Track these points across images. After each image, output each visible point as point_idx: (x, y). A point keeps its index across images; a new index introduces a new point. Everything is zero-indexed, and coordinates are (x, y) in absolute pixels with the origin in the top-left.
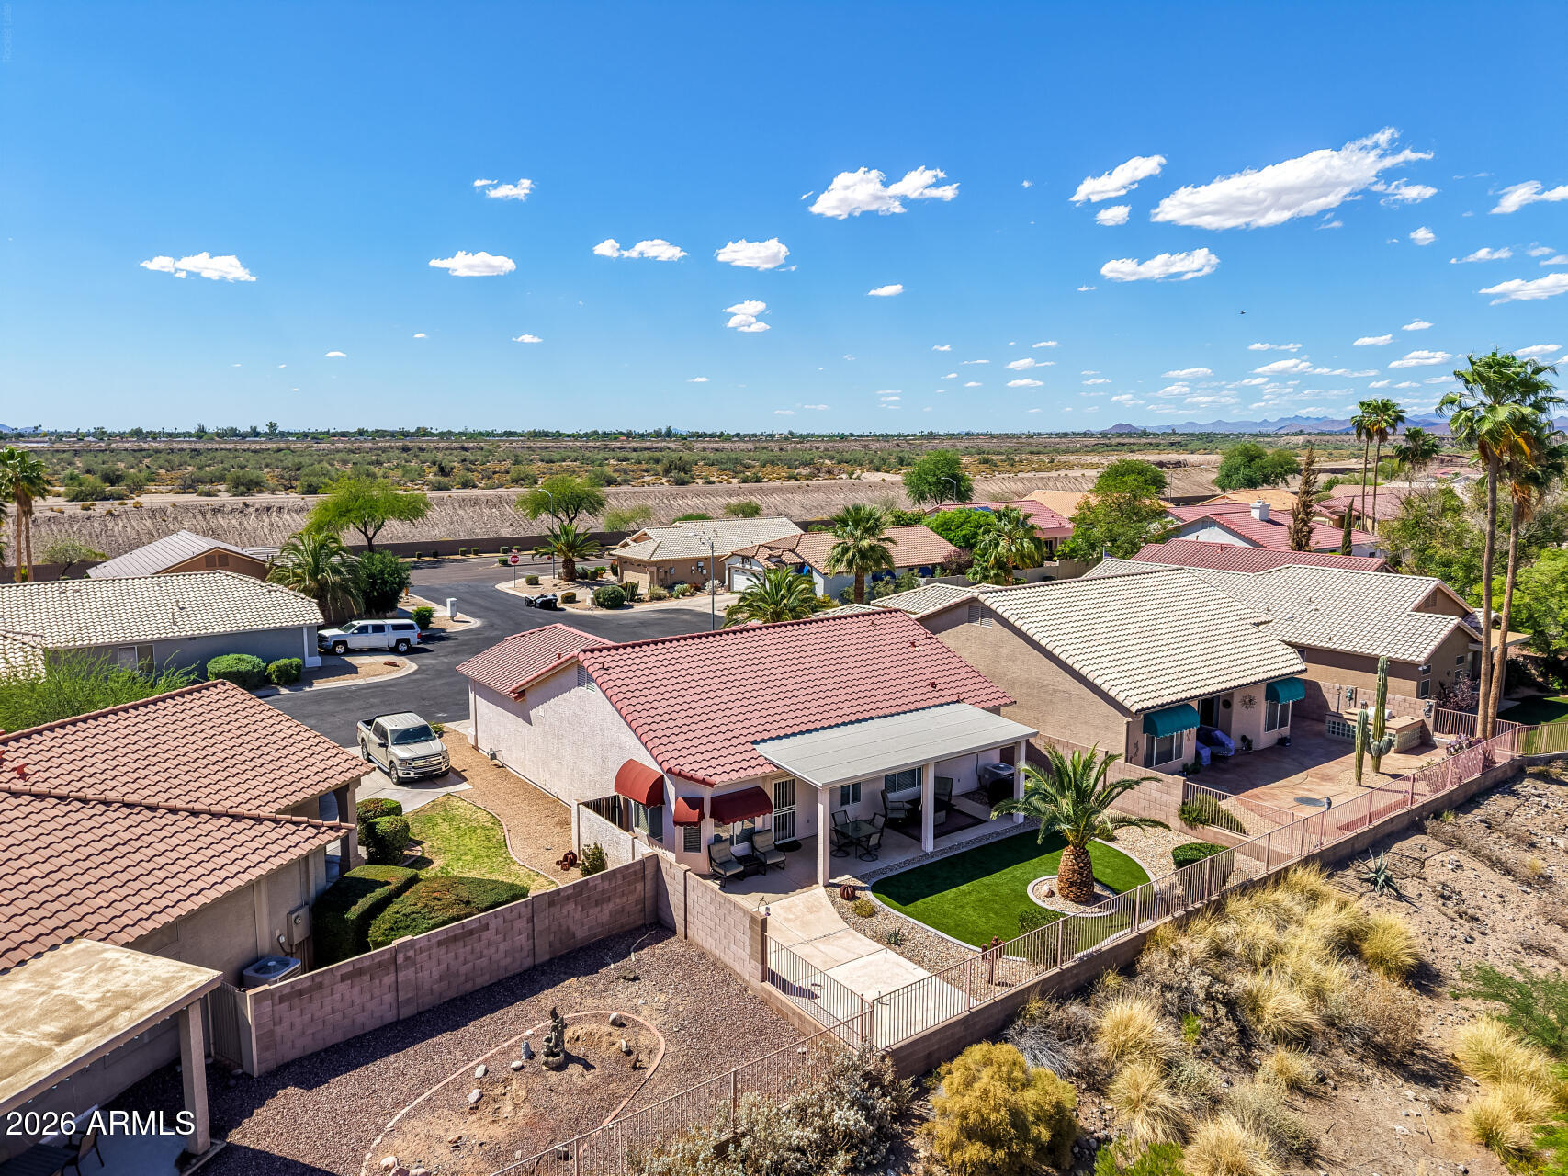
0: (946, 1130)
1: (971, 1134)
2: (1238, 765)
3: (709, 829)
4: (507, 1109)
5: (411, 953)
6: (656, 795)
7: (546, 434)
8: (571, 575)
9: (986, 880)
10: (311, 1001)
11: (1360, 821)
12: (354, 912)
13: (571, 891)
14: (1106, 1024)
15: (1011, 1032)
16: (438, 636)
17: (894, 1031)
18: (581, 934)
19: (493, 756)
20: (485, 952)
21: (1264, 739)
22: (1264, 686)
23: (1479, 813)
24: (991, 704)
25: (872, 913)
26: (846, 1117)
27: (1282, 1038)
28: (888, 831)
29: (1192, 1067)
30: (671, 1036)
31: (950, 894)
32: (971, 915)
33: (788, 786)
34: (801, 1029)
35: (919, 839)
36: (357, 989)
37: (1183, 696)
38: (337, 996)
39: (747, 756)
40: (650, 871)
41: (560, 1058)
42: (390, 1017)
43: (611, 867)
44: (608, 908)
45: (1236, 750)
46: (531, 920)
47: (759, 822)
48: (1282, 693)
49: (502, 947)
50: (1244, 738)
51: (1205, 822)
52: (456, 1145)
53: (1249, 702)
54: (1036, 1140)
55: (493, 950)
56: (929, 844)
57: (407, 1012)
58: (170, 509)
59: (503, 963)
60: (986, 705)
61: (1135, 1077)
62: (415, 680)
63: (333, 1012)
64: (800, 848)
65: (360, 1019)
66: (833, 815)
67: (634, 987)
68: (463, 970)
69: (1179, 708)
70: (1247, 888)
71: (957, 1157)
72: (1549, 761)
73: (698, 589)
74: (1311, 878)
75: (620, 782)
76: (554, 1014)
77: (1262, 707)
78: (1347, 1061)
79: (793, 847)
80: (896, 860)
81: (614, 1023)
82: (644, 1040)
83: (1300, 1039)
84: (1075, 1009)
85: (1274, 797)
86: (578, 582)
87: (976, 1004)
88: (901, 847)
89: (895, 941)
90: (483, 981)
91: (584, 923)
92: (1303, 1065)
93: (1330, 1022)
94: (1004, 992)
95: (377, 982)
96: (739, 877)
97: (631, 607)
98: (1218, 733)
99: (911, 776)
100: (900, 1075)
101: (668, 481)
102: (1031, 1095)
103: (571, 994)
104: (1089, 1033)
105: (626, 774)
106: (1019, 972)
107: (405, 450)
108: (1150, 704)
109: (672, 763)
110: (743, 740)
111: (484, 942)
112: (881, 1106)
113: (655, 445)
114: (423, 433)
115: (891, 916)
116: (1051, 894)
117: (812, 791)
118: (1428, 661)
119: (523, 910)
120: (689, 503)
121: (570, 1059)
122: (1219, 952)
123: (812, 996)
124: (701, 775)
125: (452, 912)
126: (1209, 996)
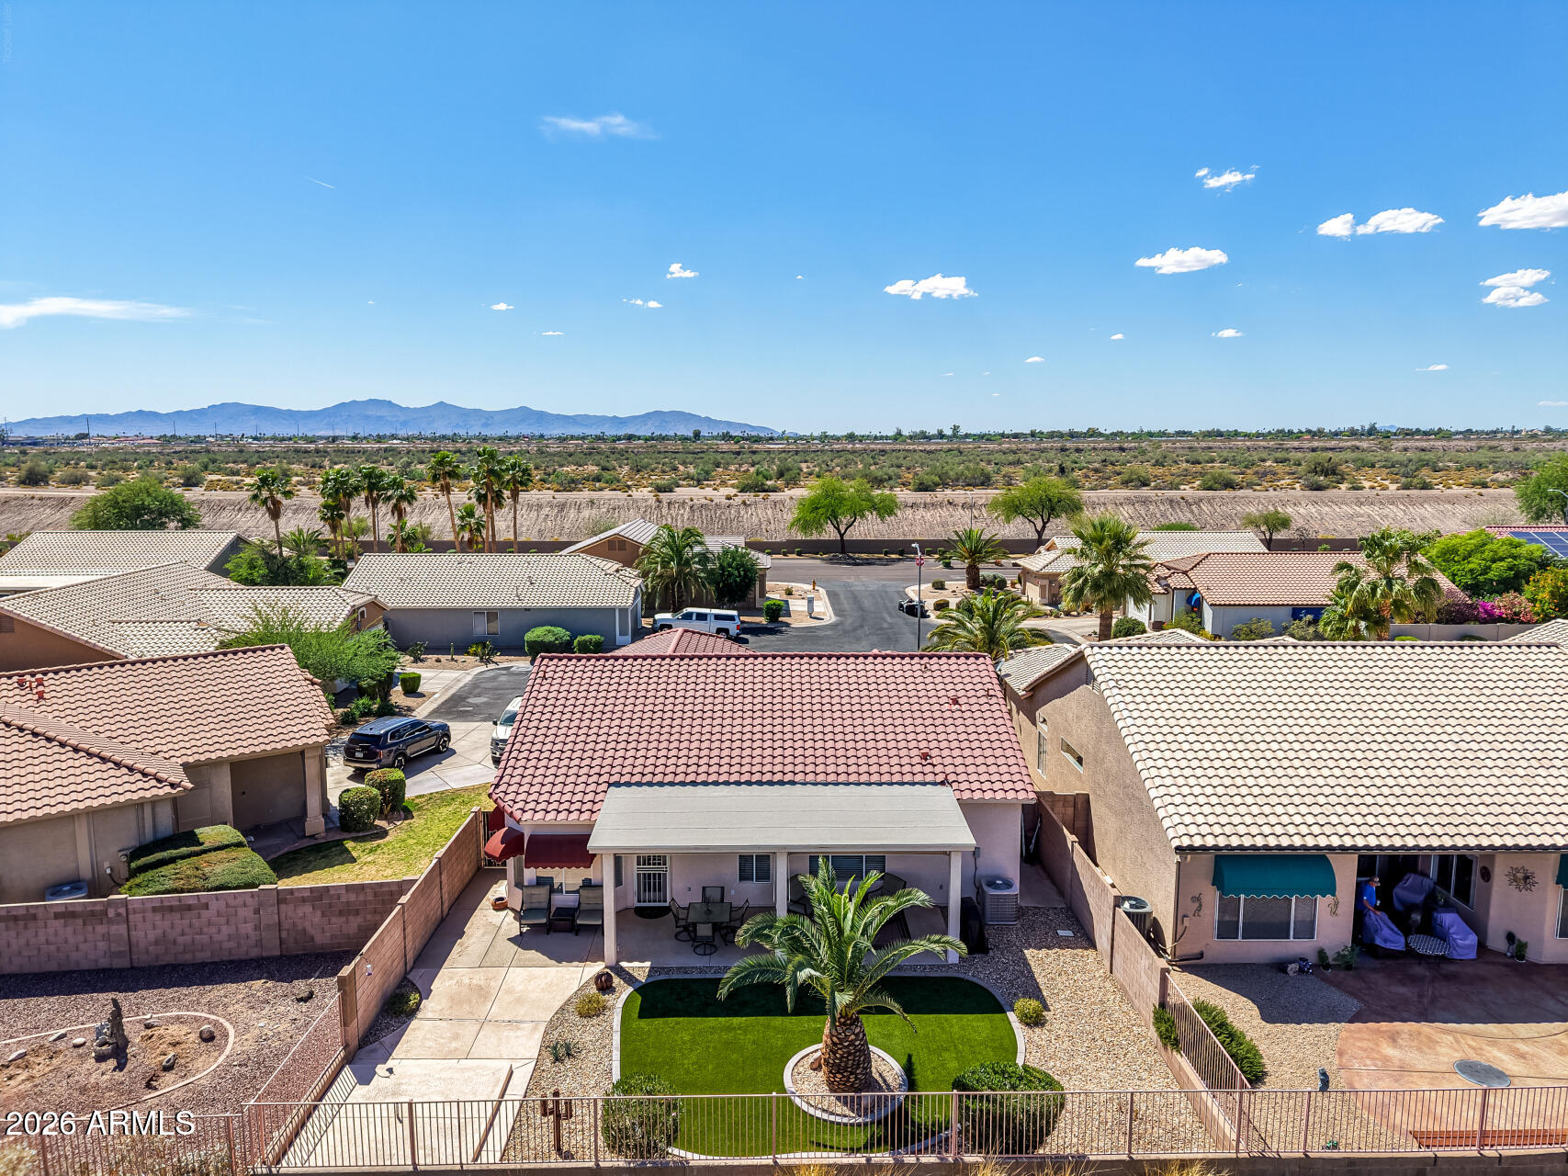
5: (122, 910)
7: (1220, 434)
10: (26, 927)
13: (307, 894)
20: (205, 930)
25: (595, 1014)
36: (70, 929)
38: (51, 931)
42: (102, 963)
46: (258, 911)
49: (225, 930)
50: (1511, 937)
51: (1175, 1045)
55: (213, 930)
59: (226, 945)
63: (48, 942)
65: (74, 956)
68: (181, 940)
79: (656, 913)
91: (326, 930)
95: (90, 928)
96: (547, 930)
101: (1303, 486)
107: (1063, 450)
111: (204, 920)
114: (1092, 433)
115: (607, 1025)
119: (249, 901)
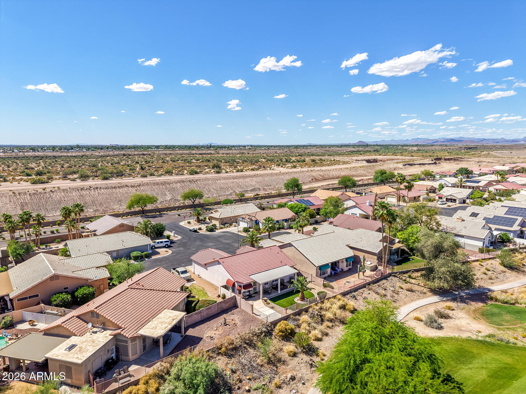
0: (277, 331)
1: (280, 331)
2: (339, 275)
3: (243, 290)
4: (220, 330)
5: (202, 311)
6: (234, 285)
8: (199, 221)
9: (288, 298)
11: (353, 286)
12: (193, 305)
13: (221, 302)
14: (301, 319)
15: (288, 320)
16: (172, 242)
17: (271, 320)
18: (224, 308)
19: (199, 276)
20: (212, 311)
21: (346, 269)
22: (345, 259)
23: (378, 284)
24: (291, 265)
25: (269, 304)
26: (264, 329)
27: (328, 320)
28: (273, 290)
29: (313, 324)
30: (240, 322)
31: (282, 300)
32: (285, 304)
33: (255, 283)
34: (259, 320)
35: (278, 291)
36: (196, 316)
37: (328, 262)
38: (194, 317)
39: (249, 278)
40: (234, 298)
41: (226, 324)
42: (200, 320)
43: (227, 298)
44: (228, 304)
45: (340, 271)
46: (218, 306)
47: (251, 289)
48: (348, 260)
49: (214, 310)
50: (342, 269)
51: (327, 287)
52: (215, 334)
53: (343, 262)
54: (288, 332)
56: (279, 292)
57: (202, 319)
58: (68, 189)
59: (214, 312)
60: (290, 266)
61: (304, 325)
62: (173, 256)
64: (257, 293)
65: (197, 320)
66: (263, 287)
67: (234, 315)
68: (209, 313)
69: (327, 265)
70: (328, 299)
71: (278, 334)
72: (396, 273)
73: (231, 225)
74: (339, 297)
75: (227, 282)
76: (225, 318)
77: (345, 263)
78: (337, 324)
79: (256, 293)
80: (273, 295)
81: (232, 320)
82: (236, 322)
83: (331, 320)
84: (297, 317)
85: (343, 281)
86: (200, 223)
87: (283, 316)
88: (275, 292)
89: (272, 308)
90: (211, 315)
91: (225, 306)
92: (330, 324)
93: (336, 318)
94: (287, 315)
95: (199, 315)
96: (248, 298)
97: (215, 231)
98: (336, 268)
99: (277, 280)
100: (271, 325)
101: (214, 172)
102: (288, 326)
103: (225, 316)
104: (299, 320)
105: (228, 281)
106: (290, 312)
108: (320, 265)
109: (237, 280)
110: (248, 275)
111: (212, 309)
112: (269, 329)
113: (207, 152)
115: (272, 304)
116: (298, 300)
117: (260, 284)
118: (378, 253)
119: (217, 304)
120: (222, 182)
121: (227, 324)
122: (321, 308)
123: (260, 316)
124: (241, 282)
125: (207, 305)
126: (317, 315)
